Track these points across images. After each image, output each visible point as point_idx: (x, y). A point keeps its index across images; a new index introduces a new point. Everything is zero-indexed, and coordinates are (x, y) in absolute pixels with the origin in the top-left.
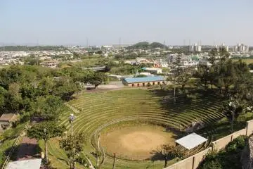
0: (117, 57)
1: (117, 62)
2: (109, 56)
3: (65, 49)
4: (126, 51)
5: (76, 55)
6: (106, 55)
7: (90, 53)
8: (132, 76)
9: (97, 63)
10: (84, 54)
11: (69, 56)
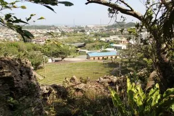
0: (96, 35)
1: (95, 39)
2: (91, 34)
3: (56, 28)
4: (105, 29)
5: (63, 33)
6: (88, 33)
7: (75, 32)
8: (99, 51)
9: (79, 40)
10: (70, 33)
11: (57, 34)
